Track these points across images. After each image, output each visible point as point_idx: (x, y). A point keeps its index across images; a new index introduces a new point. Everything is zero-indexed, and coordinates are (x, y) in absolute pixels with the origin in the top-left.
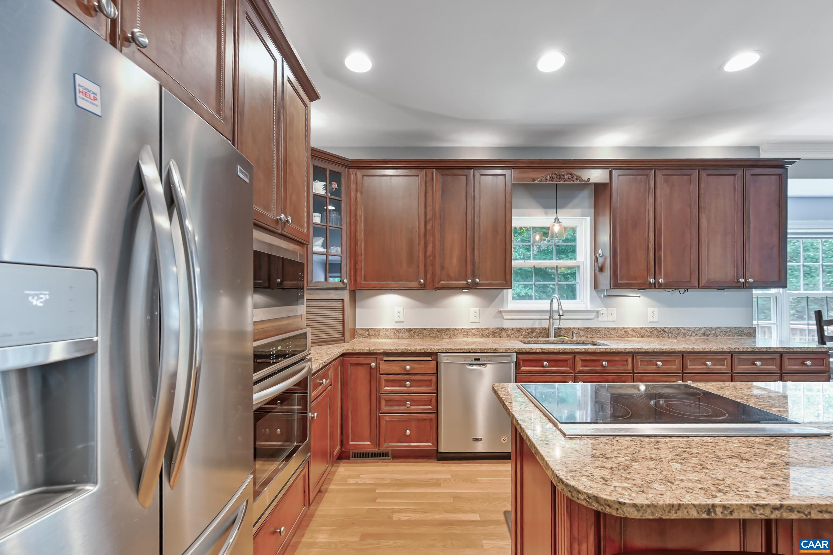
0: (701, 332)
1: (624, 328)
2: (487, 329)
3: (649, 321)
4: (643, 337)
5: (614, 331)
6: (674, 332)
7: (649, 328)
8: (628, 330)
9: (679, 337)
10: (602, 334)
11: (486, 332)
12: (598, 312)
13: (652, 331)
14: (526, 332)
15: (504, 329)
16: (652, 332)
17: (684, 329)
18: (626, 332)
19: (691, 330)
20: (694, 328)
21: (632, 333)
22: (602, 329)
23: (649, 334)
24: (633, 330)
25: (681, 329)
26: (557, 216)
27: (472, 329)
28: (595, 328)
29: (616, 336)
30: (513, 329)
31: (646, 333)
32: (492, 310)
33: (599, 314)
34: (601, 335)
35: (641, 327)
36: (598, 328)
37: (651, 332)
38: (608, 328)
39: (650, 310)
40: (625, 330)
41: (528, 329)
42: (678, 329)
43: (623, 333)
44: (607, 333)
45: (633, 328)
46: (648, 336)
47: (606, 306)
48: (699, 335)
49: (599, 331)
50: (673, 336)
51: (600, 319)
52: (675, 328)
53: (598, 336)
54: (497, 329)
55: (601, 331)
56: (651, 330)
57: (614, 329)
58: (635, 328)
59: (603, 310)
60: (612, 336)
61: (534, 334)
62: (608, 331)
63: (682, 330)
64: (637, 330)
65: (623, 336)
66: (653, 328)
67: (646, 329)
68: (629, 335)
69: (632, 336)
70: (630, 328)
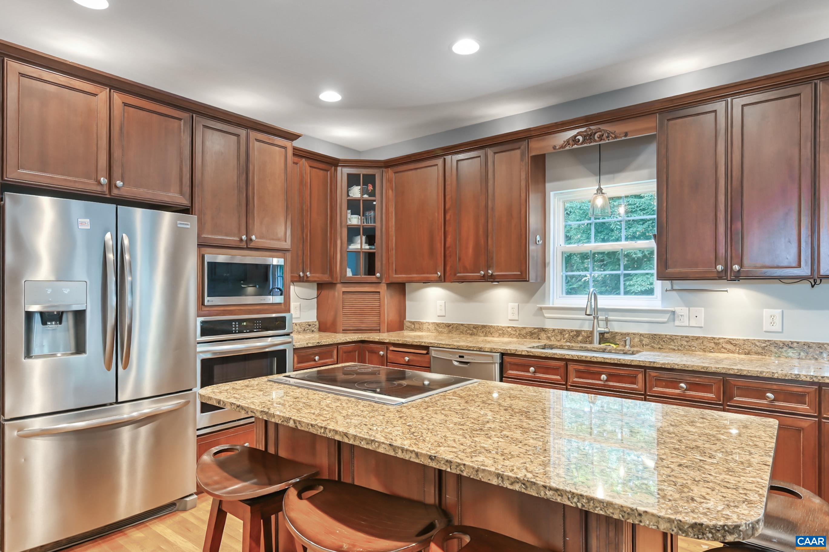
1: (714, 338)
2: (524, 328)
3: (764, 330)
4: (748, 353)
5: (697, 342)
6: (812, 350)
7: (759, 341)
8: (721, 341)
10: (677, 345)
11: (524, 332)
12: (674, 313)
13: (766, 346)
14: (569, 335)
15: (543, 330)
16: (766, 348)
18: (716, 344)
21: (729, 346)
22: (677, 337)
23: (760, 350)
24: (729, 342)
26: (600, 185)
27: (508, 327)
28: (666, 335)
29: (700, 348)
30: (554, 330)
31: (755, 349)
32: (532, 306)
33: (676, 315)
34: (675, 346)
35: (746, 338)
36: (671, 336)
37: (763, 348)
38: (687, 337)
39: (767, 312)
40: (716, 341)
41: (572, 331)
42: (820, 345)
43: (712, 345)
44: (686, 343)
45: (730, 339)
46: (757, 353)
47: (688, 305)
49: (673, 340)
50: (810, 356)
51: (677, 323)
52: (814, 343)
53: (671, 347)
54: (535, 329)
55: (675, 341)
57: (697, 338)
58: (733, 340)
59: (681, 310)
60: (693, 348)
61: (580, 338)
62: (687, 342)
64: (737, 343)
65: (712, 351)
66: (769, 341)
67: (753, 342)
68: (723, 349)
69: (728, 351)
70: (725, 339)
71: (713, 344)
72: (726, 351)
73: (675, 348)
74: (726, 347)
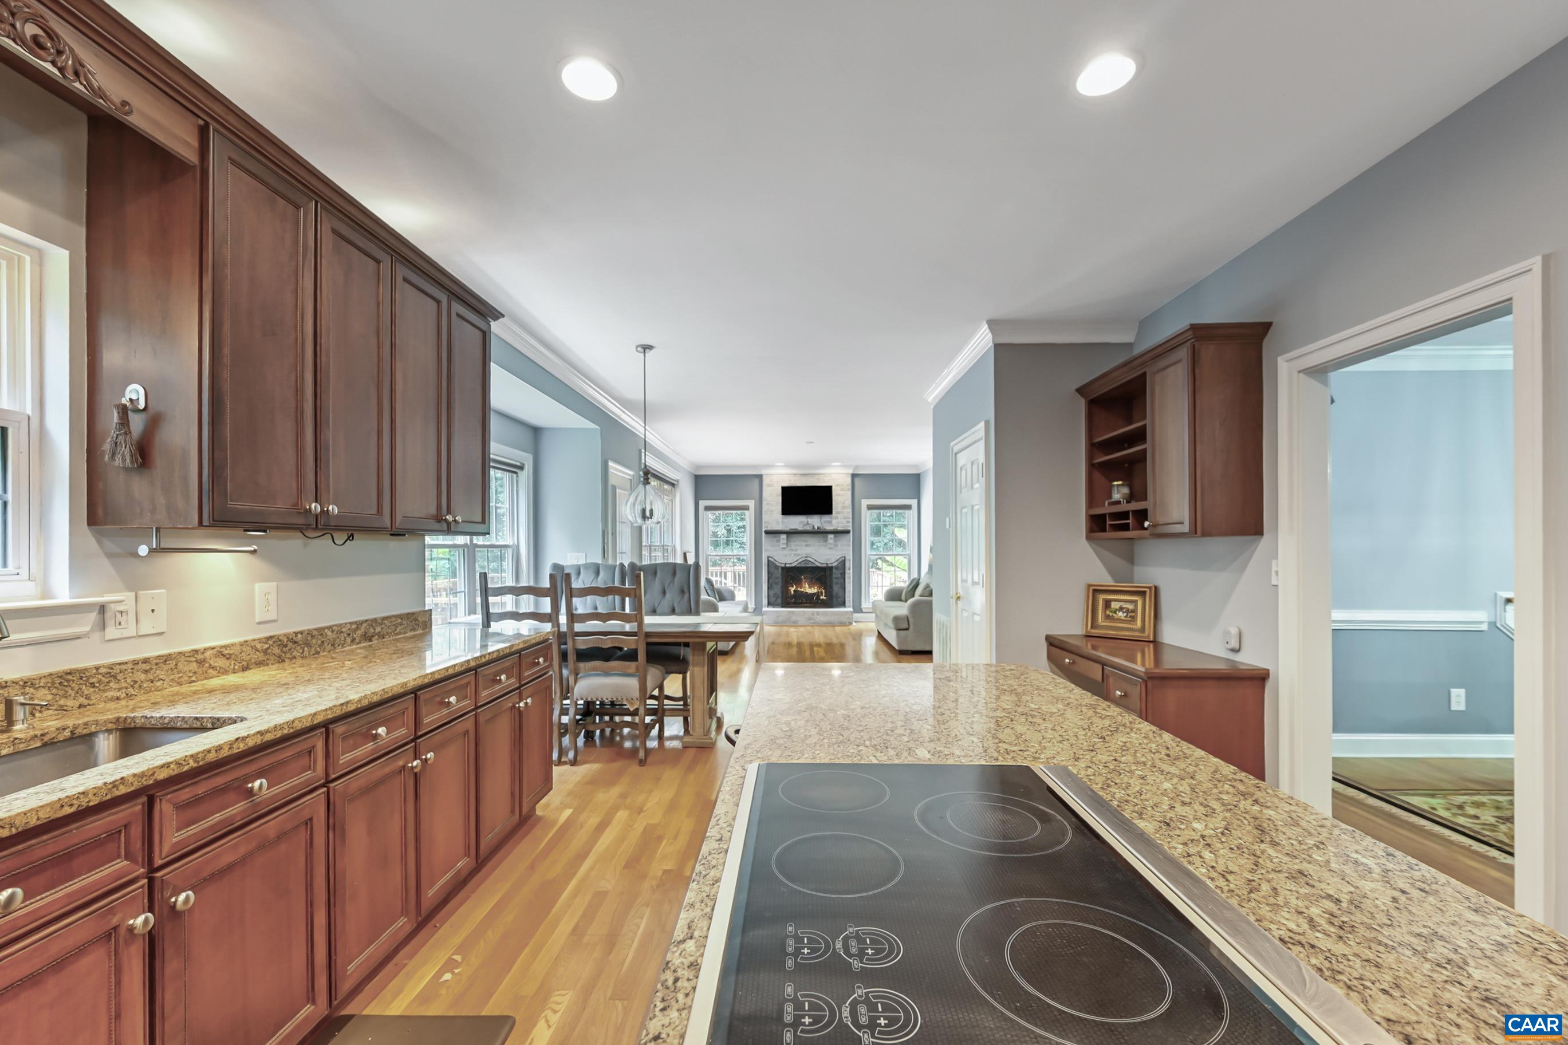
0: (359, 632)
1: (196, 651)
3: (257, 621)
4: (245, 669)
5: (166, 667)
6: (314, 641)
7: (260, 640)
8: (207, 654)
9: (324, 651)
10: (124, 685)
12: (102, 608)
13: (268, 648)
16: (269, 651)
17: (333, 631)
18: (200, 663)
19: (344, 630)
20: (349, 626)
21: (221, 662)
22: (124, 667)
23: (262, 657)
24: (221, 653)
25: (326, 630)
28: (97, 668)
29: (172, 680)
33: (108, 615)
34: (119, 690)
35: (242, 639)
36: (111, 667)
37: (265, 652)
38: (146, 661)
39: (258, 587)
40: (200, 657)
42: (321, 630)
43: (194, 666)
44: (143, 677)
45: (222, 647)
46: (260, 664)
47: (135, 585)
48: (357, 640)
49: (115, 677)
50: (313, 651)
51: (111, 632)
52: (316, 629)
53: (110, 694)
55: (120, 677)
56: (267, 646)
57: (166, 659)
58: (226, 647)
59: (119, 598)
60: (159, 684)
62: (146, 672)
63: (329, 633)
64: (231, 652)
65: (193, 679)
66: (271, 637)
67: (253, 644)
68: (211, 671)
69: (219, 672)
70: (213, 648)
71: (195, 664)
72: (214, 673)
73: (118, 694)
74: (216, 664)
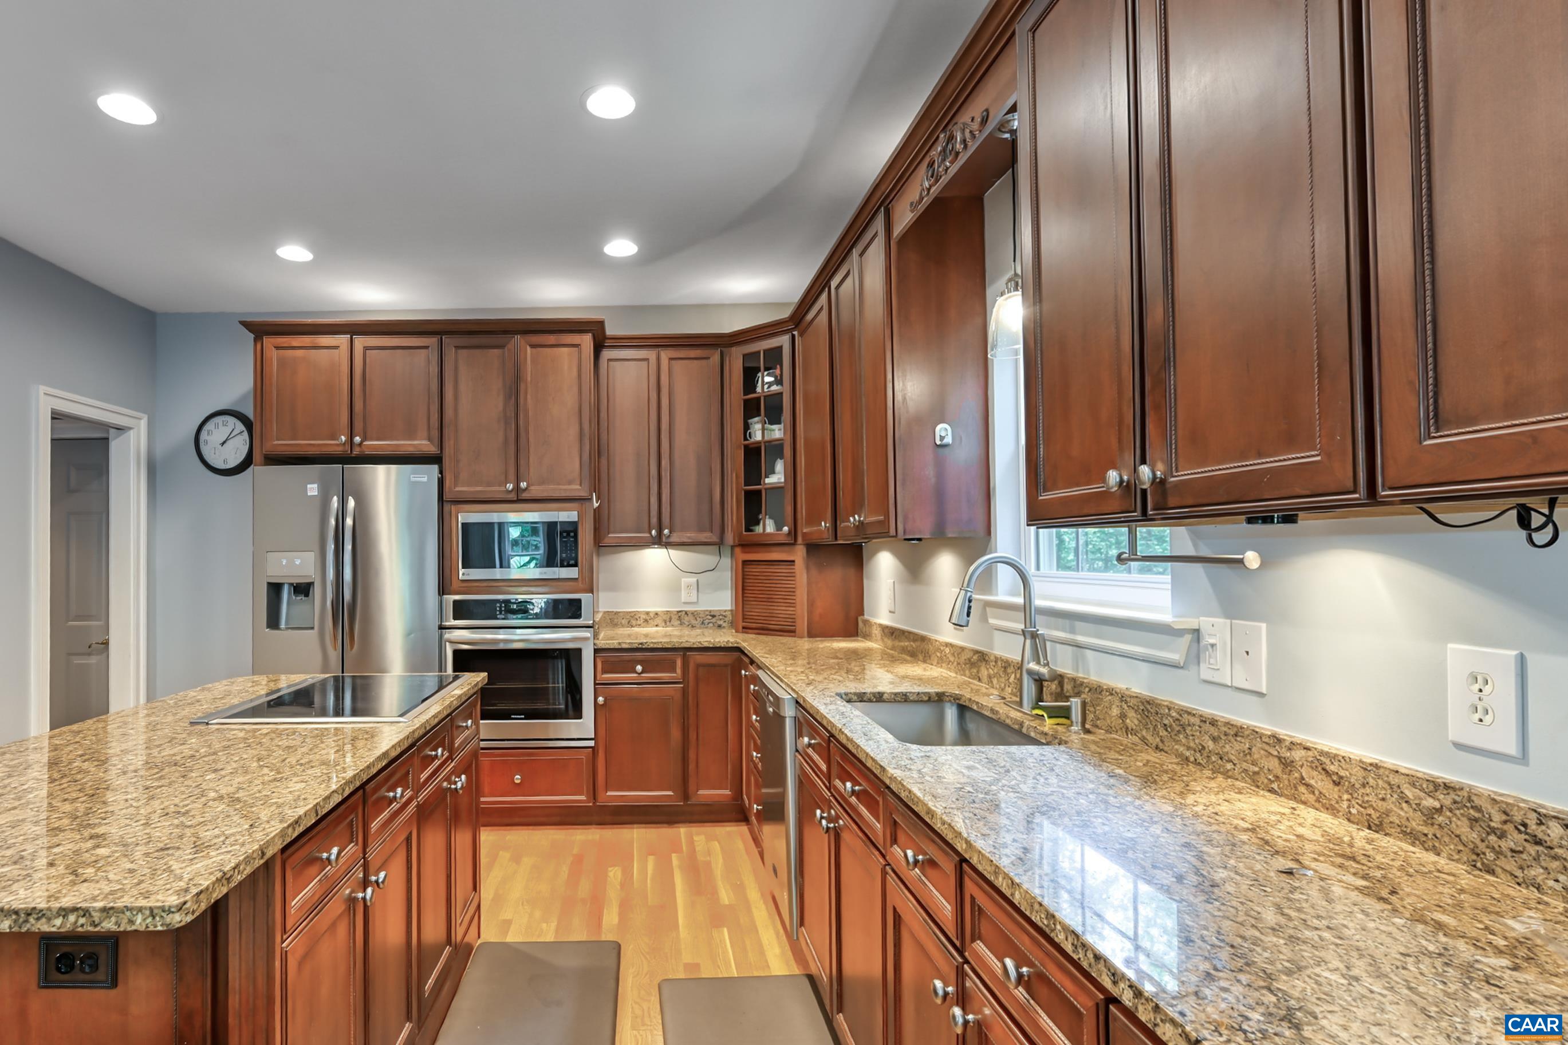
2: (963, 649)
3: (1453, 738)
4: (1379, 826)
5: (1238, 745)
7: (1413, 780)
8: (1298, 755)
12: (1197, 632)
13: (1439, 811)
14: (1015, 676)
15: (983, 658)
16: (1440, 818)
18: (1287, 764)
21: (1321, 782)
22: (1192, 720)
23: (1417, 824)
27: (946, 645)
28: (1172, 708)
29: (1245, 771)
30: (996, 661)
31: (1401, 813)
33: (1202, 645)
34: (1189, 748)
35: (1370, 756)
37: (1430, 815)
38: (1213, 723)
39: (1454, 654)
40: (1284, 752)
43: (1274, 764)
44: (1210, 745)
46: (1409, 834)
47: (1230, 610)
49: (1184, 727)
51: (1202, 670)
53: (1181, 749)
54: (975, 652)
55: (1188, 730)
56: (1429, 802)
57: (1239, 732)
58: (1334, 757)
59: (1215, 627)
60: (1229, 766)
62: (1214, 739)
64: (1342, 773)
65: (1275, 786)
66: (1447, 787)
67: (1394, 780)
68: (1302, 789)
69: (1318, 801)
70: (1307, 749)
71: (1276, 761)
72: (1311, 798)
73: (1188, 754)
74: (1312, 782)
